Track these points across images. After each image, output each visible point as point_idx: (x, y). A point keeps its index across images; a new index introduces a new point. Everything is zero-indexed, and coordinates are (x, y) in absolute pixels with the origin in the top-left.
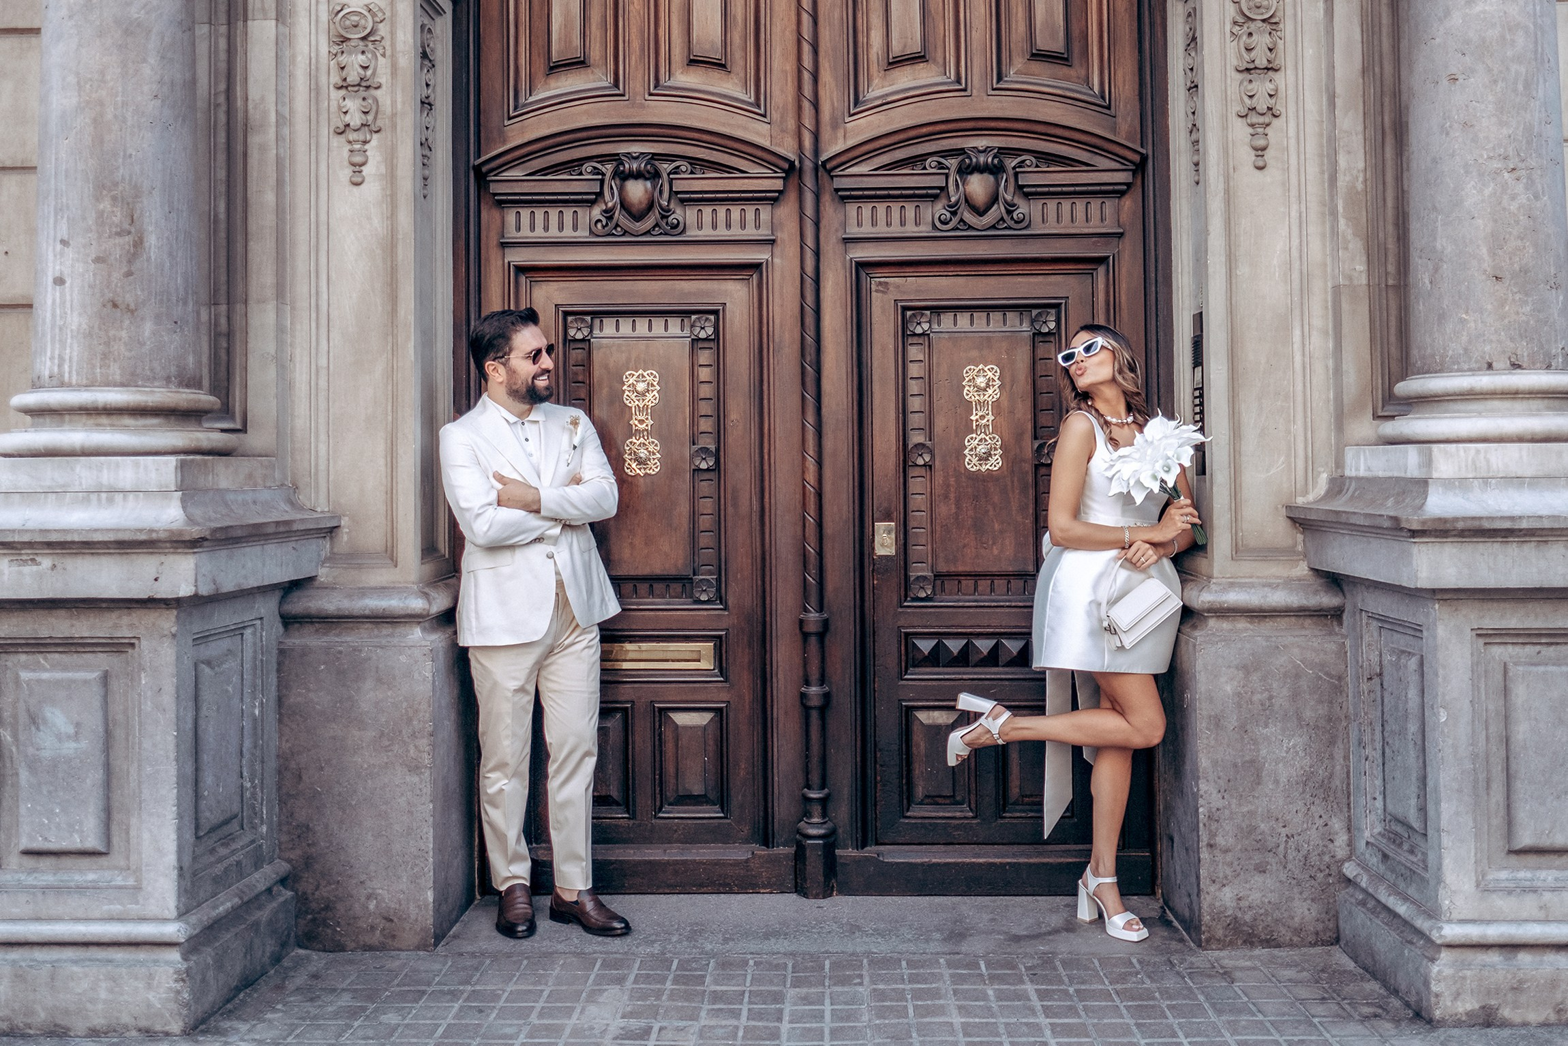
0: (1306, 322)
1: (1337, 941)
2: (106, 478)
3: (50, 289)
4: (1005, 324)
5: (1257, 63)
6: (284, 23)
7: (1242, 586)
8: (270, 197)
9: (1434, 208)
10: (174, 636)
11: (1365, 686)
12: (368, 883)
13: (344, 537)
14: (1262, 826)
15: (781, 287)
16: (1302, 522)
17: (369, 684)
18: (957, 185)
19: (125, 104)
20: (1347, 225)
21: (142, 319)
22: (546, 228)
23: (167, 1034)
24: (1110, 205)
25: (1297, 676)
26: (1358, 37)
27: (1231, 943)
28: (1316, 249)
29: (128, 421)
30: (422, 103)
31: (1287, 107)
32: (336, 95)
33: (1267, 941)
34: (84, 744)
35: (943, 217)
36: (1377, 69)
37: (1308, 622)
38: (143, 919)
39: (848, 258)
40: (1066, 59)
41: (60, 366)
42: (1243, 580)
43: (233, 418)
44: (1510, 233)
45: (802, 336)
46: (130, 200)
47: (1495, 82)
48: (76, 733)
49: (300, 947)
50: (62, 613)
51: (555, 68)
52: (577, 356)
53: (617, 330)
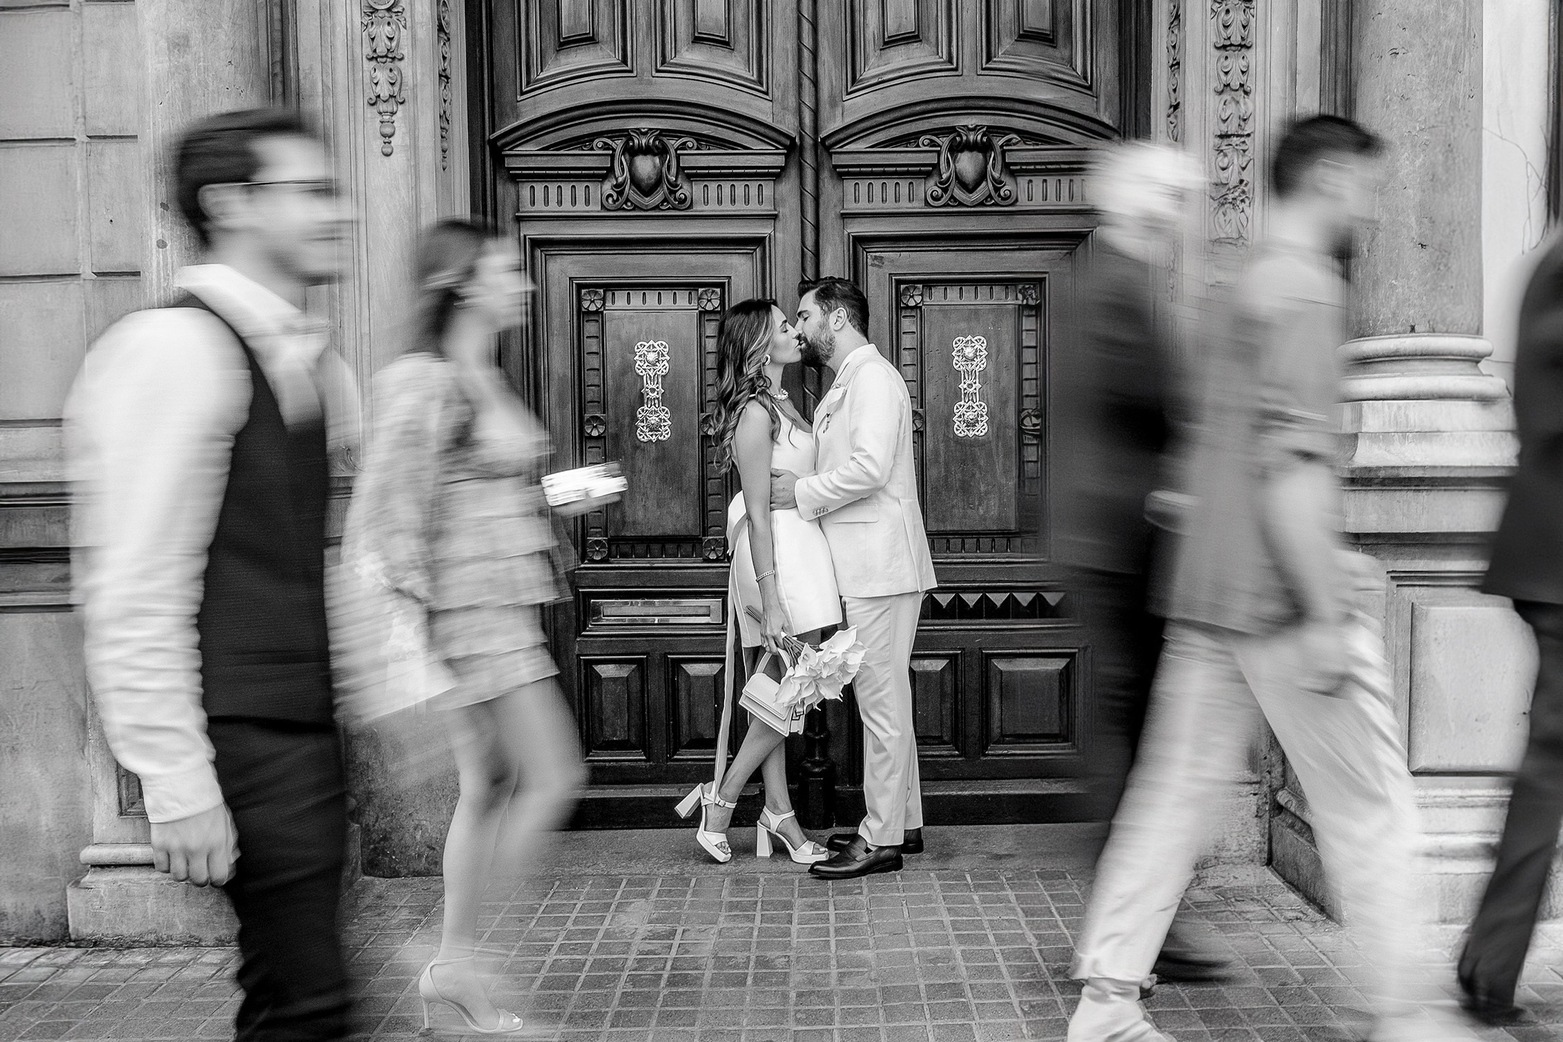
1: (1271, 861)
3: (154, 251)
4: (991, 297)
5: (1233, 40)
12: (415, 815)
15: (783, 262)
18: (948, 163)
19: (206, 69)
22: (560, 203)
30: (440, 76)
31: (1256, 84)
32: (369, 66)
35: (935, 194)
36: (1333, 47)
39: (846, 233)
40: (1052, 40)
47: (1429, 56)
49: (366, 874)
51: (565, 44)
52: (591, 328)
53: (629, 302)
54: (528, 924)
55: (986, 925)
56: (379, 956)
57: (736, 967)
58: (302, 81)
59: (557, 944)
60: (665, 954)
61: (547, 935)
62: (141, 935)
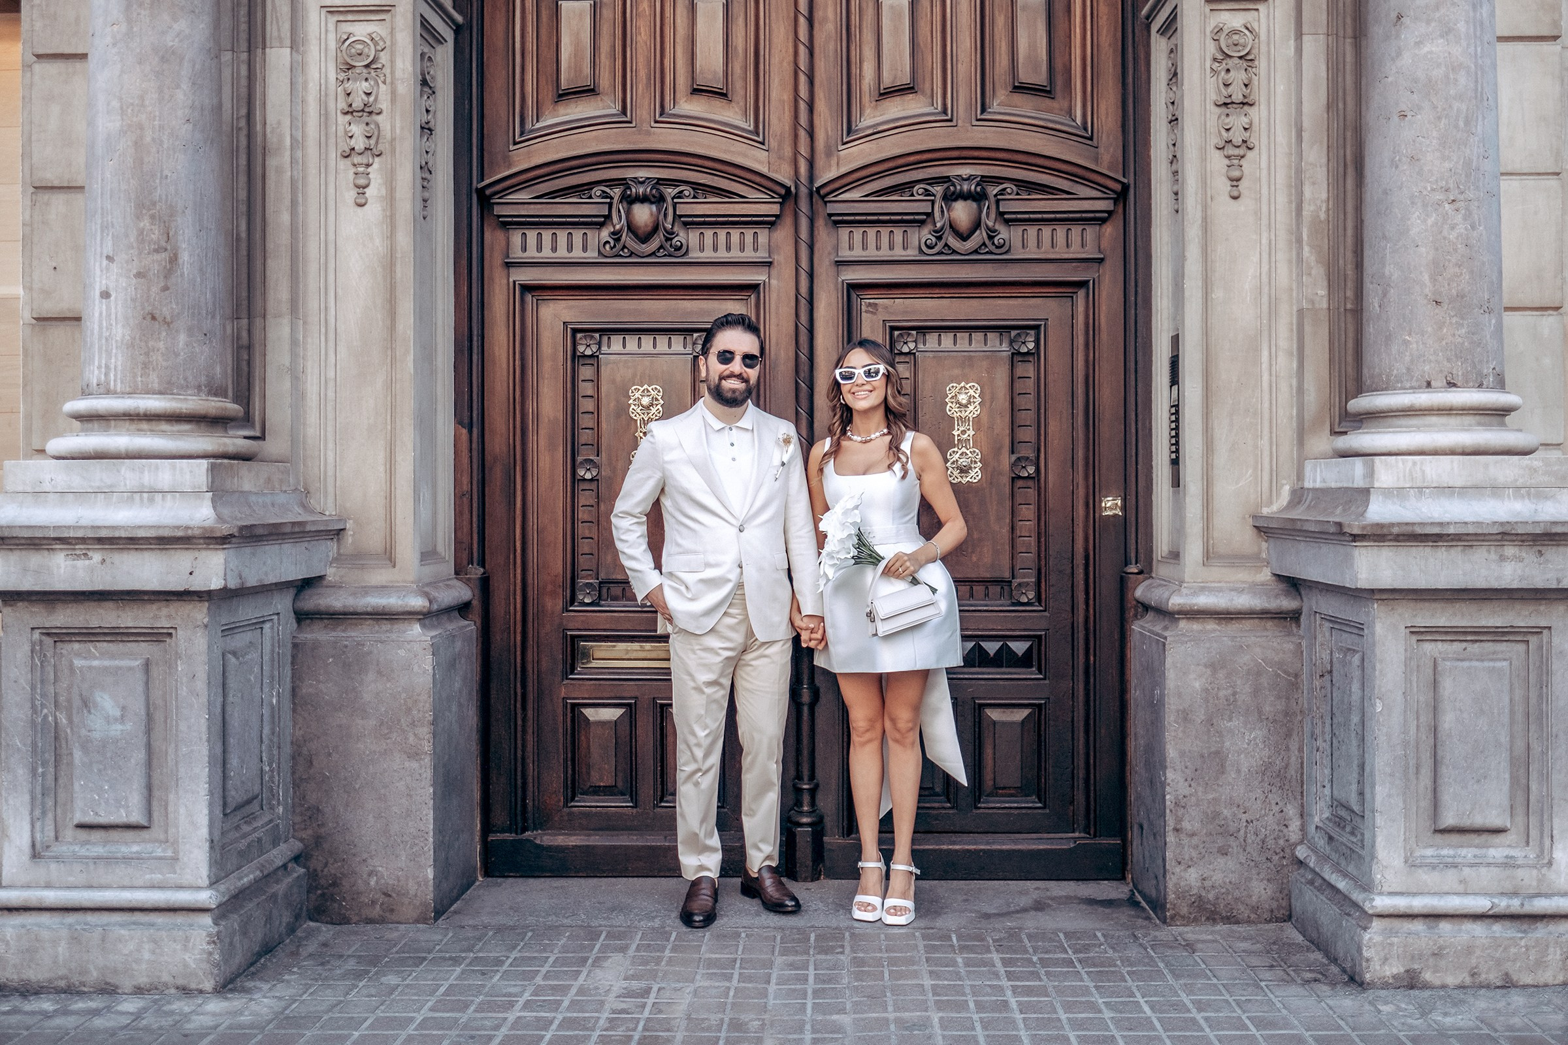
0: (1273, 342)
1: (1289, 918)
2: (147, 479)
3: (97, 302)
4: (986, 344)
5: (1234, 98)
6: (297, 51)
7: (1211, 590)
8: (286, 217)
9: (1384, 237)
10: (206, 626)
11: (1317, 683)
12: (369, 861)
13: (349, 539)
14: (1225, 812)
15: (777, 308)
16: (1264, 530)
17: (371, 676)
18: (942, 212)
19: (161, 128)
20: (1311, 252)
21: (177, 331)
22: (554, 249)
23: (201, 992)
24: (1091, 231)
25: (1259, 674)
26: (1324, 74)
27: (1196, 920)
28: (1284, 275)
29: (165, 426)
30: (422, 128)
31: (1259, 139)
32: (343, 120)
33: (1228, 918)
34: (129, 726)
35: (929, 242)
36: (1341, 105)
37: (1269, 624)
38: (180, 887)
39: (840, 280)
40: (1049, 92)
41: (106, 375)
42: (1213, 585)
43: (253, 426)
44: (1449, 261)
45: (797, 354)
46: (166, 219)
47: (1439, 118)
48: (122, 716)
49: (311, 920)
50: (110, 604)
51: (563, 96)
52: (586, 372)
53: (624, 346)
54: (491, 978)
55: (968, 990)
56: (319, 1008)
57: (708, 1029)
58: (269, 135)
59: (522, 1001)
60: (638, 1013)
61: (513, 990)
62: (50, 981)
